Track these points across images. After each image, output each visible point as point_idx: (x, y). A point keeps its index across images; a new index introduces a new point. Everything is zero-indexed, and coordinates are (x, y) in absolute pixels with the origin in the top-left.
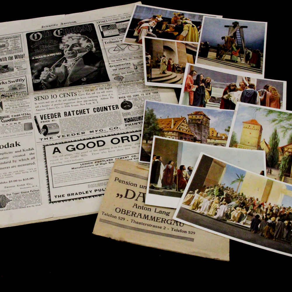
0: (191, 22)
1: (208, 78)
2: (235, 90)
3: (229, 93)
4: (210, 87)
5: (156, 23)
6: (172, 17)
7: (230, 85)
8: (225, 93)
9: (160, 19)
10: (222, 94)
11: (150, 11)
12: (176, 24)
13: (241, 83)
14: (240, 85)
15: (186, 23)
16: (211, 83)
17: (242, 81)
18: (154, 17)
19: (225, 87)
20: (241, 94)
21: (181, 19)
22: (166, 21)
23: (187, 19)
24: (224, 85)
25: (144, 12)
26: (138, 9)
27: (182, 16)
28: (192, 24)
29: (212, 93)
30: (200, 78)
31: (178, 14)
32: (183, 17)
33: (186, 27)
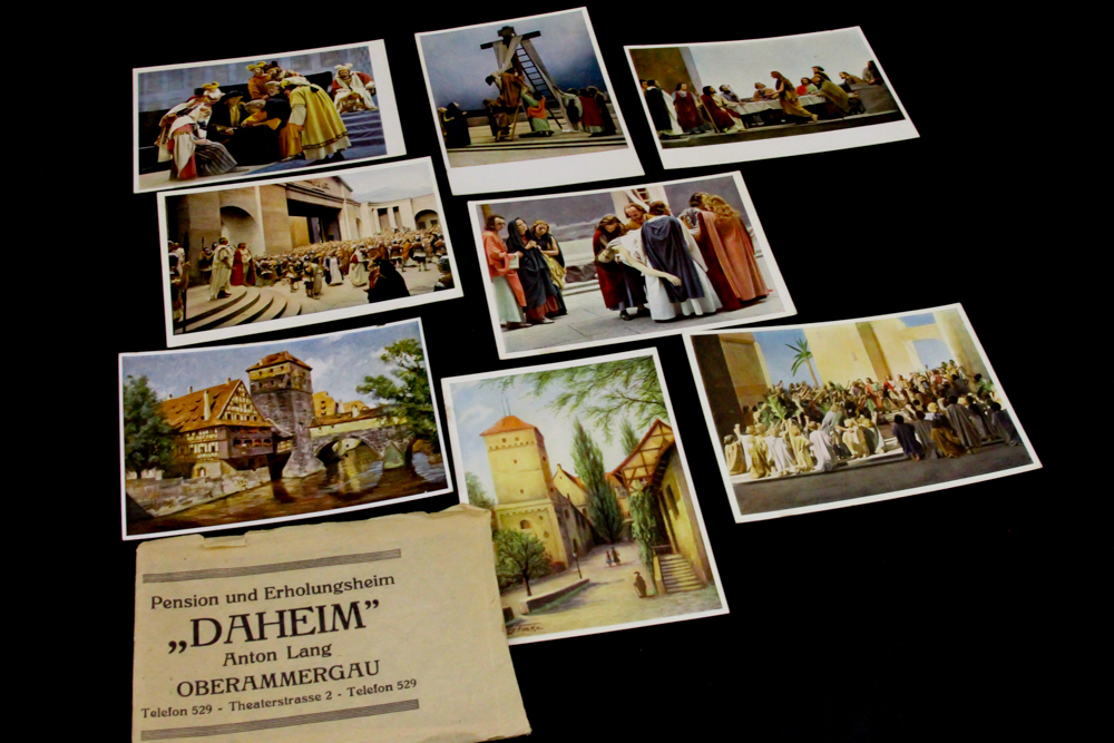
0: (304, 81)
1: (538, 222)
2: (619, 231)
3: (608, 245)
4: (555, 245)
5: (210, 109)
6: (248, 80)
7: (602, 222)
8: (598, 248)
9: (217, 94)
10: (592, 254)
11: (182, 80)
12: (266, 96)
13: (628, 210)
14: (628, 216)
15: (292, 87)
16: (550, 232)
17: (628, 204)
18: (199, 93)
19: (592, 232)
20: (639, 239)
21: (275, 77)
22: (235, 95)
23: (290, 75)
24: (586, 227)
25: (165, 86)
26: (146, 83)
27: (274, 70)
28: (308, 83)
29: (565, 258)
30: (519, 232)
31: (262, 65)
32: (279, 72)
33: (295, 98)
